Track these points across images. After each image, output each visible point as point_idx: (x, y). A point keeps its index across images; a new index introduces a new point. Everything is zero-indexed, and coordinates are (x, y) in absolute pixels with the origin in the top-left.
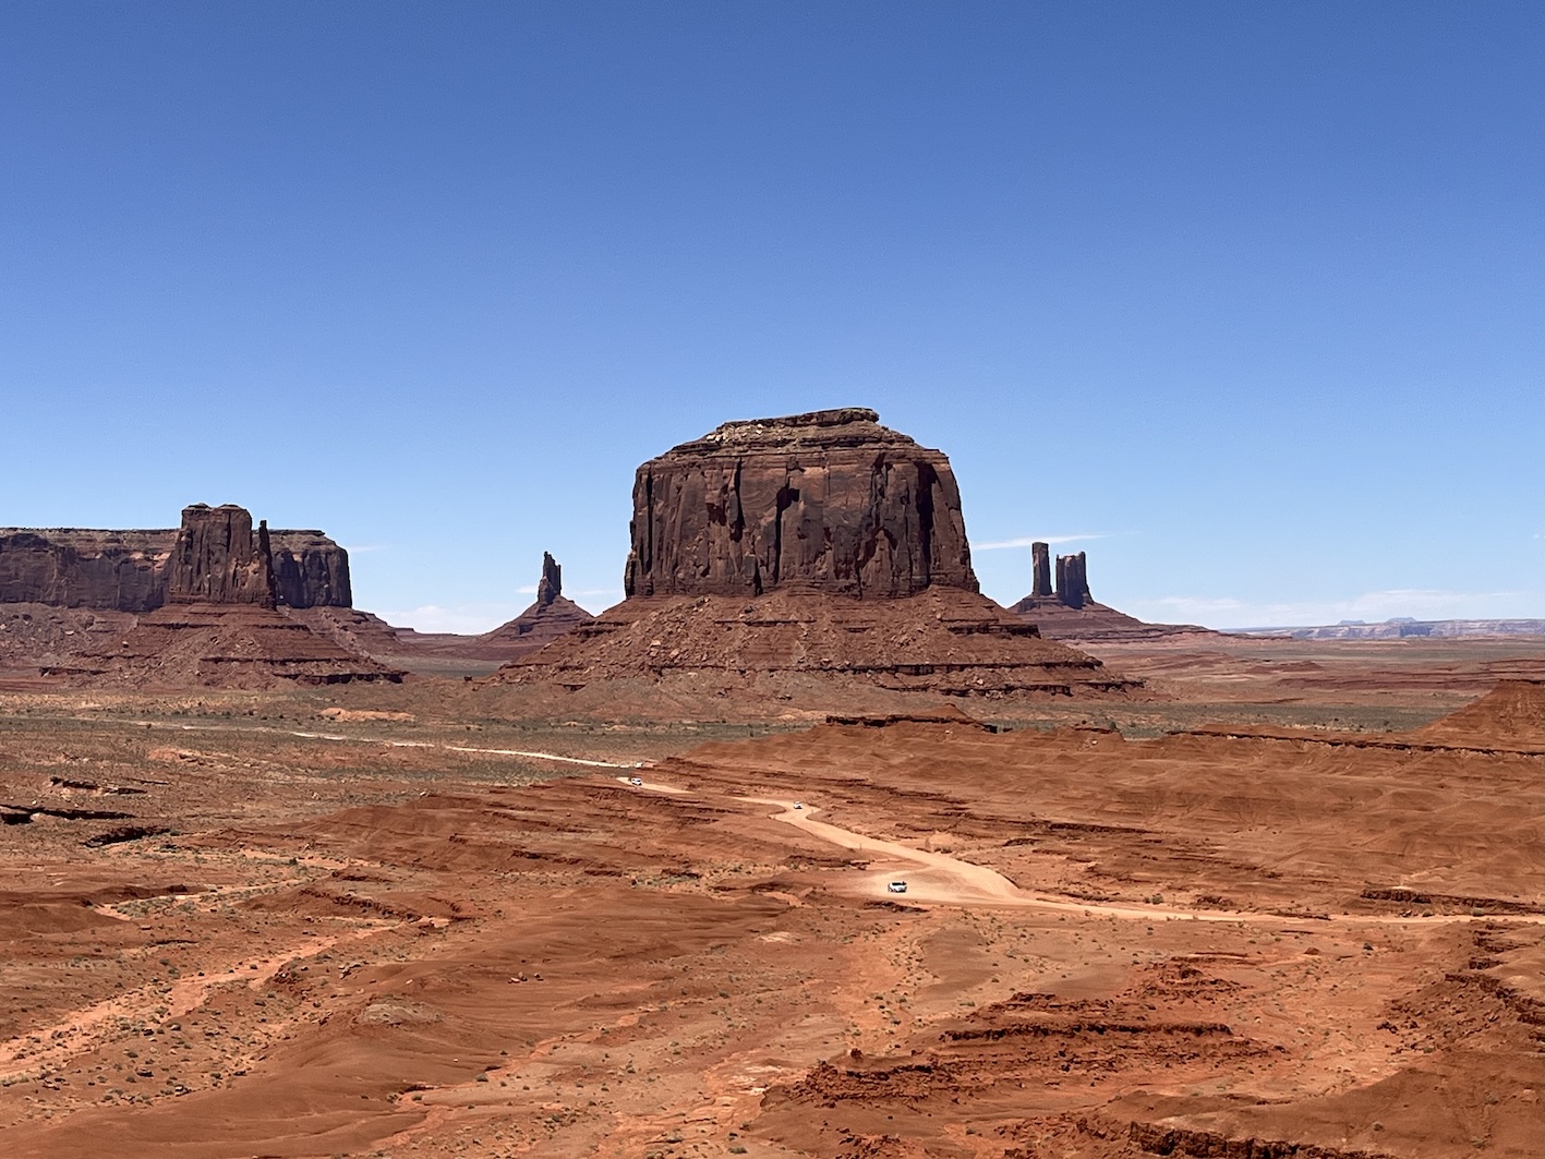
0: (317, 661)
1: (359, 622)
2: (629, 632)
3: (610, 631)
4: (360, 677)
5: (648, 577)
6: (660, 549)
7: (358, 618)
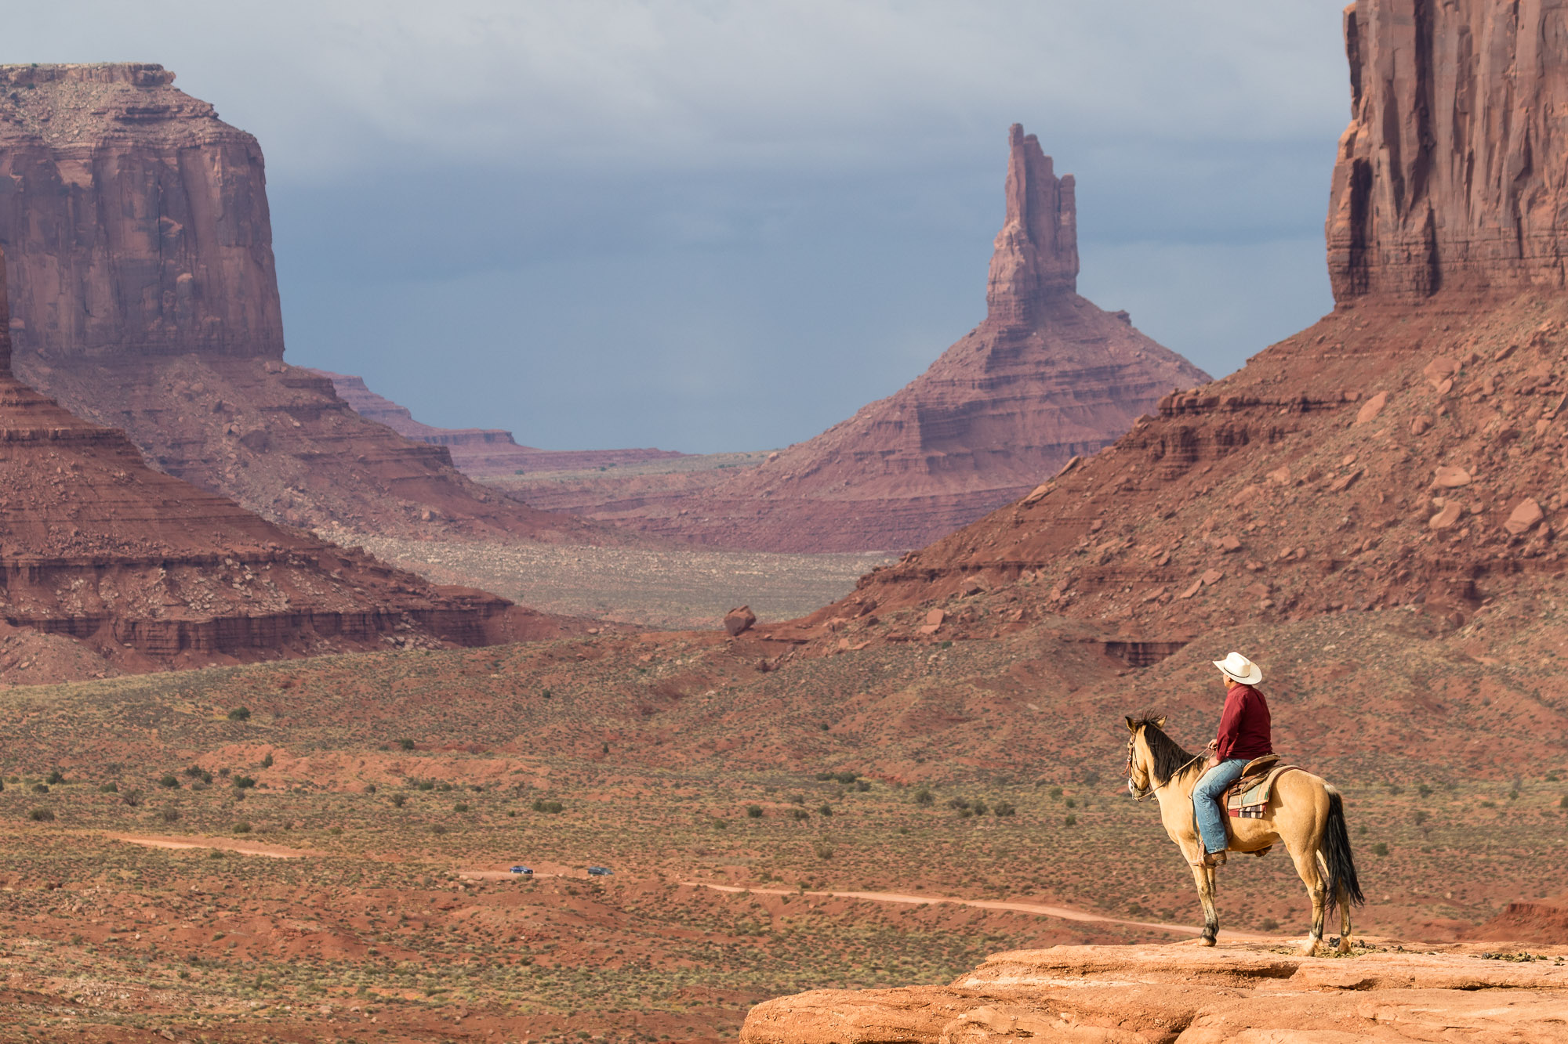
0: (167, 564)
1: (314, 412)
2: (1346, 438)
3: (1275, 435)
4: (334, 625)
5: (1418, 222)
6: (1460, 114)
7: (306, 397)
